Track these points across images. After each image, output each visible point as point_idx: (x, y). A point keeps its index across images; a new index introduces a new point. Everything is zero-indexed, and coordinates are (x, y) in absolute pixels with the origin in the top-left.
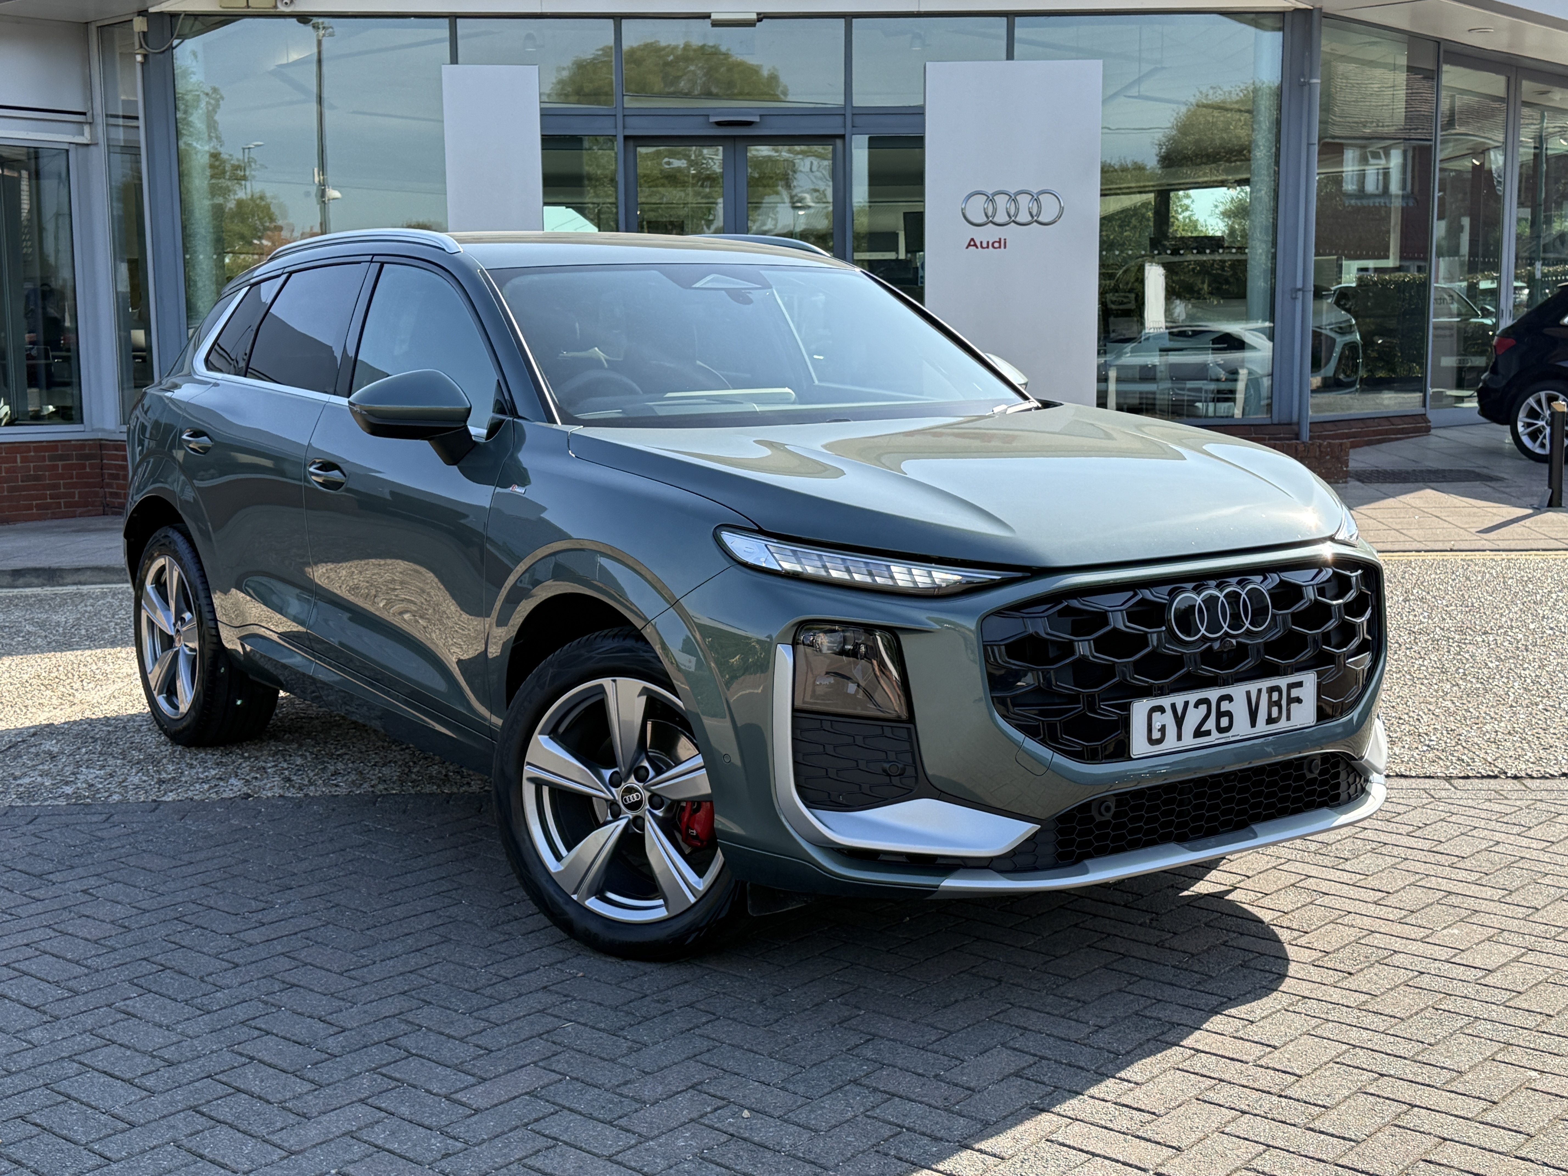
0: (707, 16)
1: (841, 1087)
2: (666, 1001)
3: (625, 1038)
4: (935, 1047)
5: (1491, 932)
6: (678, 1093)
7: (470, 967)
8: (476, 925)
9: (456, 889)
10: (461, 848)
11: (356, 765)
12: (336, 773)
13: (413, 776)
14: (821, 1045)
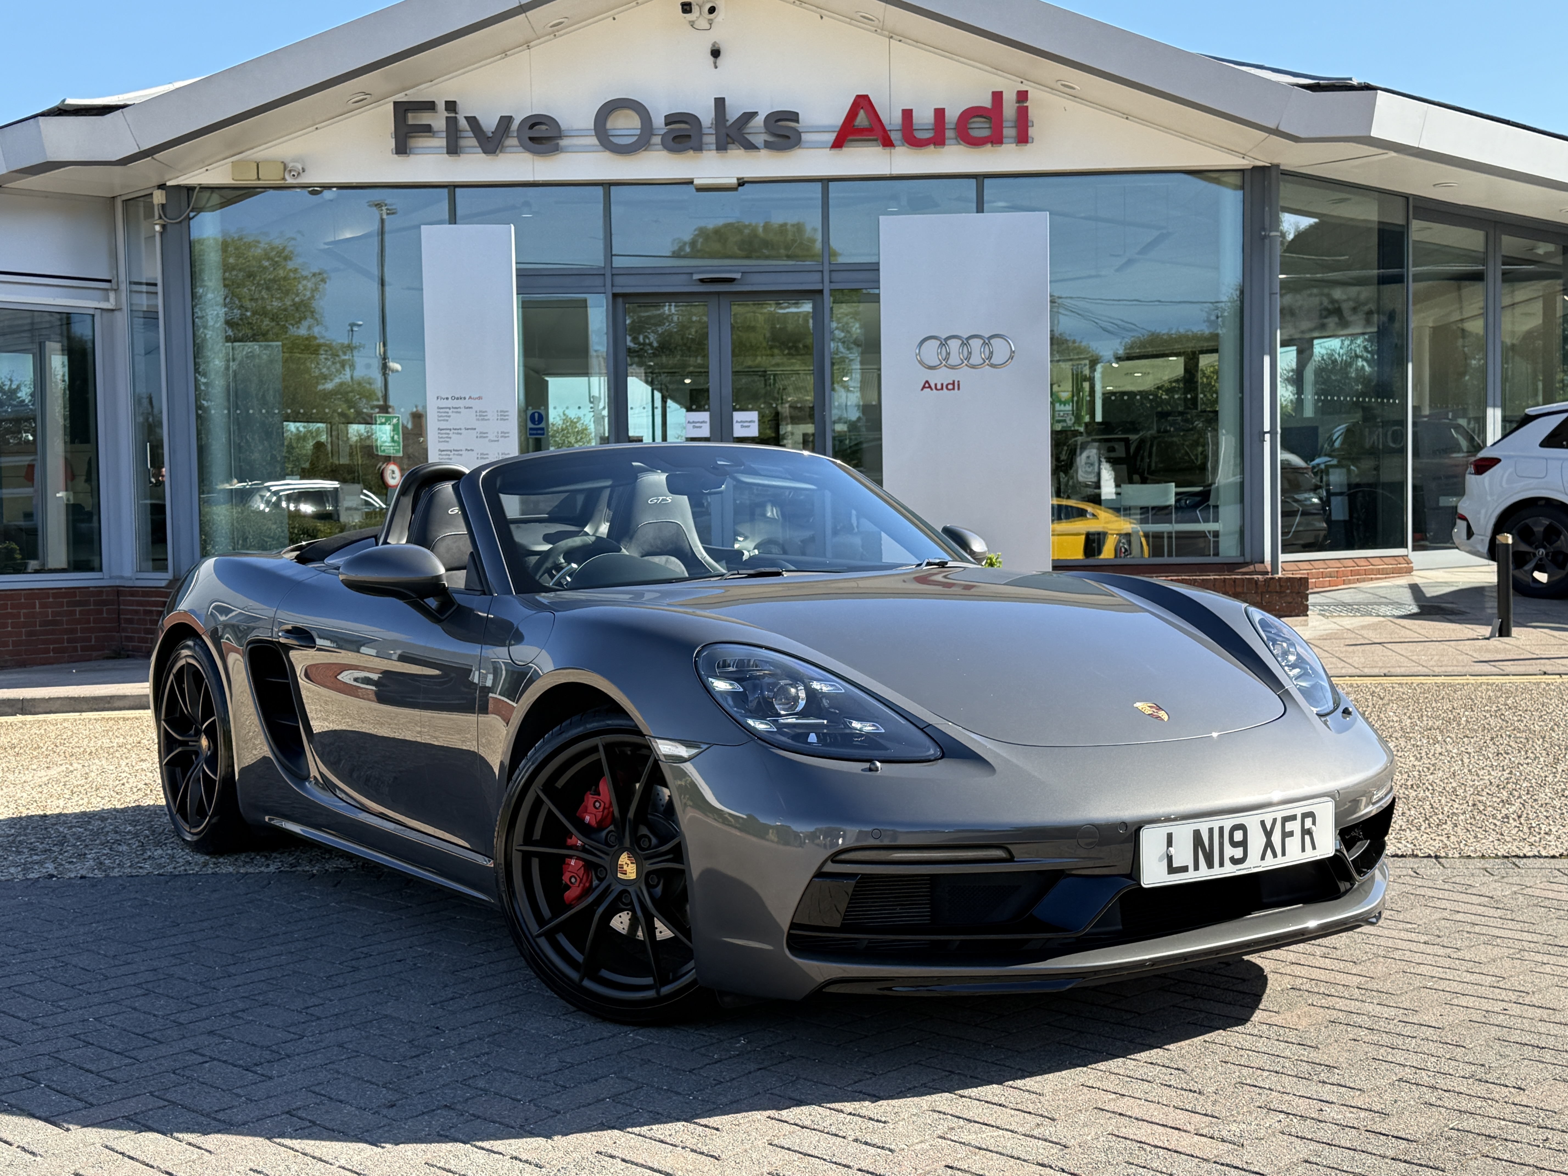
0: (690, 182)
1: (434, 1110)
2: (317, 1042)
3: (255, 1073)
6: (272, 1116)
7: (154, 1015)
8: (188, 981)
9: (191, 952)
11: (175, 851)
14: (442, 1076)
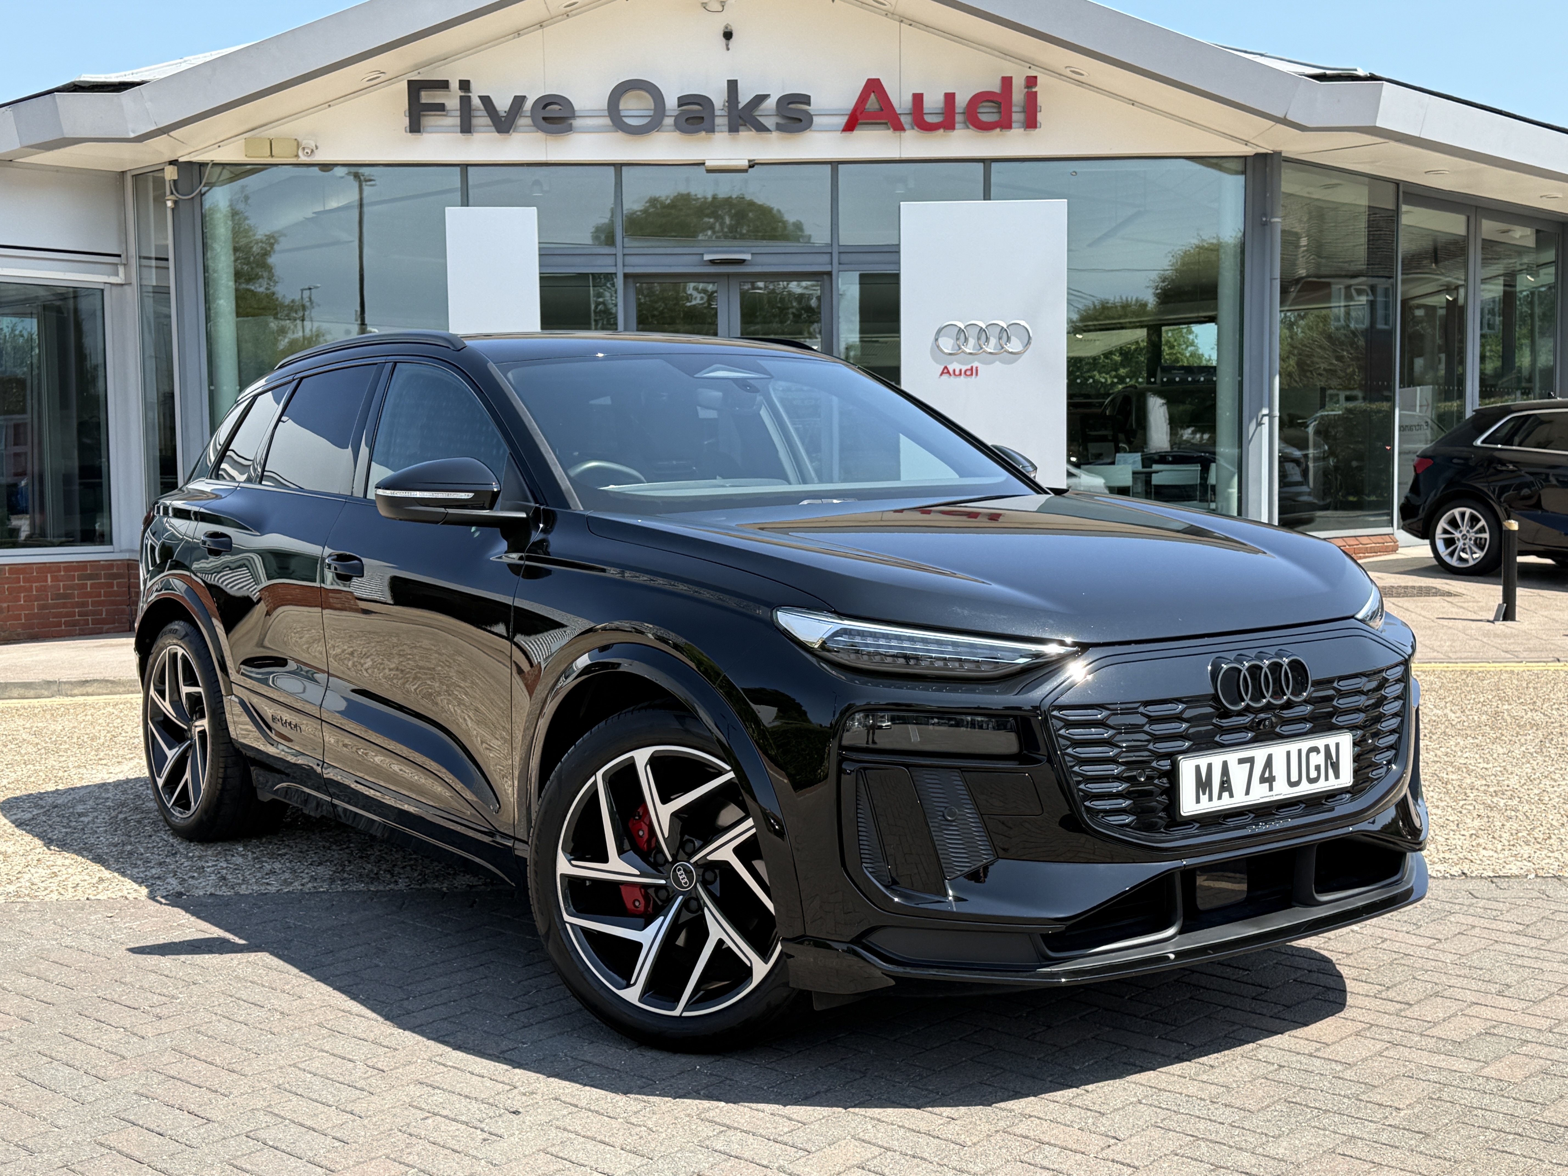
0: (701, 164)
4: (785, 1138)
5: (1360, 1026)
7: (351, 1060)
10: (374, 944)
11: (293, 864)
12: (272, 872)
13: (345, 875)
